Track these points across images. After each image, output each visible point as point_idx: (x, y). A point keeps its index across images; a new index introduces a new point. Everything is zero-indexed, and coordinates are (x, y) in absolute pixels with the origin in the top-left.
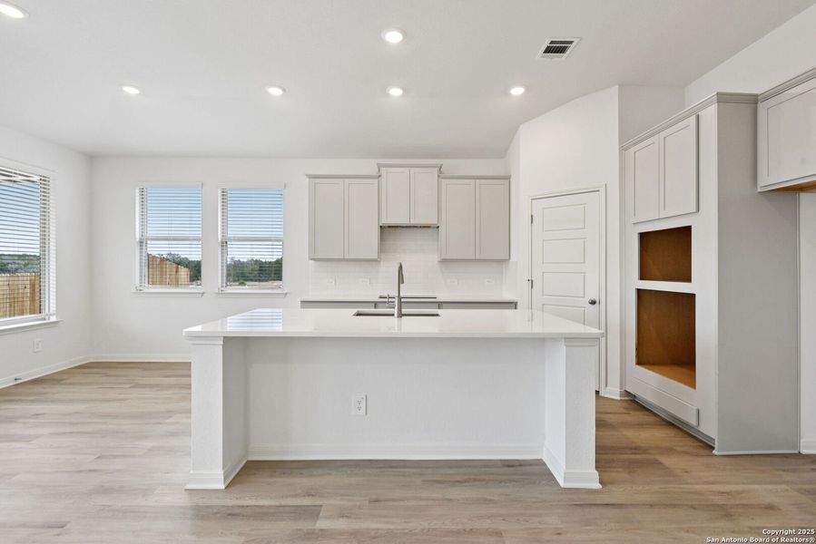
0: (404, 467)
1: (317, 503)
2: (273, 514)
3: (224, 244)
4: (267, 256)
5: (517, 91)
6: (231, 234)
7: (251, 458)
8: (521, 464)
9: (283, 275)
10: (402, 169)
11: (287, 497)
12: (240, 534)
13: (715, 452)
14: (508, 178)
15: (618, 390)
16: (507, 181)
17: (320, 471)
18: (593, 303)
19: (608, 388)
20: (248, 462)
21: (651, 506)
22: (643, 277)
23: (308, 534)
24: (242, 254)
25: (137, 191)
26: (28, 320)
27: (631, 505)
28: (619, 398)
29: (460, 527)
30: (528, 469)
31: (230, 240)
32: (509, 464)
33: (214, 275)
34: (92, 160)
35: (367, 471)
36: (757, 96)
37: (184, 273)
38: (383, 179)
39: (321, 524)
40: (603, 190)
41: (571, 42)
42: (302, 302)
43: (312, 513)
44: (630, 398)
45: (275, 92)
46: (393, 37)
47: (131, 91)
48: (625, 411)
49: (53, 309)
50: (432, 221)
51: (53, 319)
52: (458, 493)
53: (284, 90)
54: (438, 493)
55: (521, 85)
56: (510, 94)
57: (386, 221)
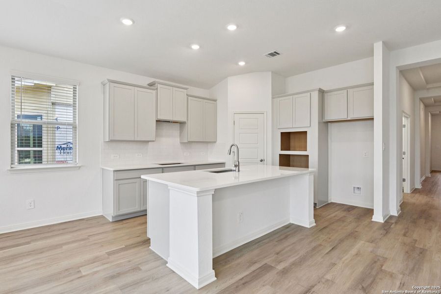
16: (215, 102)
41: (278, 54)
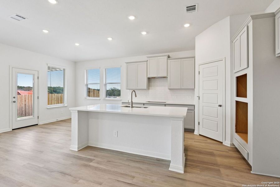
0: (125, 155)
1: (94, 159)
2: (82, 159)
3: (105, 85)
5: (187, 25)
6: (107, 82)
7: (89, 145)
8: (163, 160)
9: (121, 94)
10: (155, 58)
11: (89, 156)
12: (72, 162)
13: (251, 172)
14: (194, 57)
15: (229, 143)
16: (194, 59)
17: (102, 151)
18: (220, 106)
19: (226, 141)
20: (88, 146)
21: (197, 183)
22: (238, 96)
23: (86, 165)
24: (109, 87)
25: (85, 71)
26: (60, 105)
27: (189, 181)
28: (230, 146)
29: (125, 173)
30: (163, 162)
31: (107, 84)
32: (158, 160)
33: (103, 93)
34: (75, 63)
35: (114, 154)
36: (274, 13)
38: (148, 62)
39: (91, 164)
40: (224, 60)
41: (196, 6)
42: (122, 103)
43: (91, 160)
44: (234, 147)
45: (110, 39)
46: (132, 18)
47: (77, 44)
48: (228, 151)
50: (165, 75)
51: (66, 105)
52: (133, 164)
53: (112, 38)
54: (127, 163)
55: (188, 23)
56: (184, 27)
57: (149, 76)
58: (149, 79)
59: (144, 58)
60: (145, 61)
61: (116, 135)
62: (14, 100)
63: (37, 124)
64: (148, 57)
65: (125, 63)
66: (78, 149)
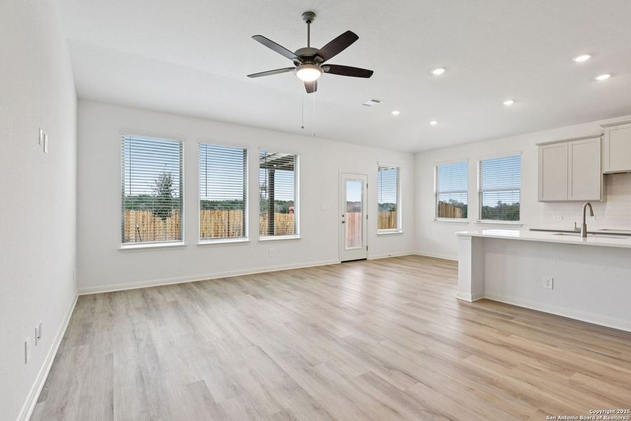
3: (480, 193)
4: (509, 201)
6: (485, 186)
9: (521, 216)
20: (484, 298)
25: (435, 168)
31: (484, 191)
33: (474, 212)
34: (415, 156)
37: (458, 211)
45: (509, 103)
49: (401, 228)
51: (401, 232)
53: (515, 101)
58: (607, 177)
59: (593, 128)
60: (597, 136)
61: (548, 285)
62: (343, 219)
63: (366, 259)
64: (603, 126)
65: (537, 144)
66: (472, 299)
